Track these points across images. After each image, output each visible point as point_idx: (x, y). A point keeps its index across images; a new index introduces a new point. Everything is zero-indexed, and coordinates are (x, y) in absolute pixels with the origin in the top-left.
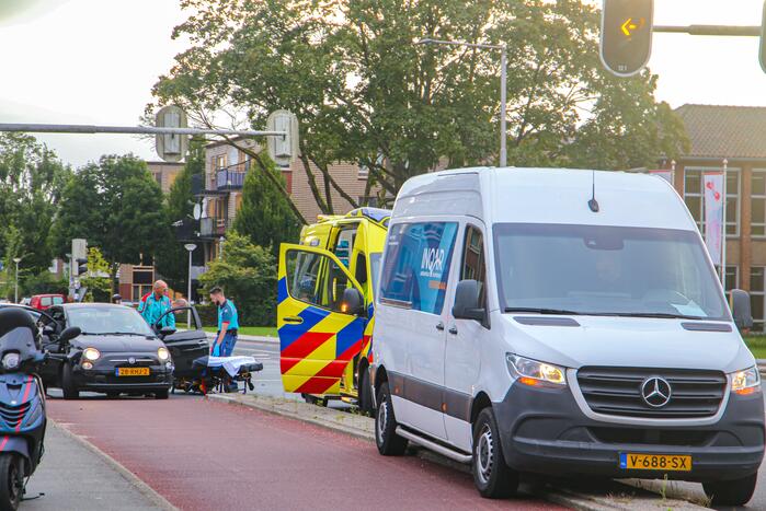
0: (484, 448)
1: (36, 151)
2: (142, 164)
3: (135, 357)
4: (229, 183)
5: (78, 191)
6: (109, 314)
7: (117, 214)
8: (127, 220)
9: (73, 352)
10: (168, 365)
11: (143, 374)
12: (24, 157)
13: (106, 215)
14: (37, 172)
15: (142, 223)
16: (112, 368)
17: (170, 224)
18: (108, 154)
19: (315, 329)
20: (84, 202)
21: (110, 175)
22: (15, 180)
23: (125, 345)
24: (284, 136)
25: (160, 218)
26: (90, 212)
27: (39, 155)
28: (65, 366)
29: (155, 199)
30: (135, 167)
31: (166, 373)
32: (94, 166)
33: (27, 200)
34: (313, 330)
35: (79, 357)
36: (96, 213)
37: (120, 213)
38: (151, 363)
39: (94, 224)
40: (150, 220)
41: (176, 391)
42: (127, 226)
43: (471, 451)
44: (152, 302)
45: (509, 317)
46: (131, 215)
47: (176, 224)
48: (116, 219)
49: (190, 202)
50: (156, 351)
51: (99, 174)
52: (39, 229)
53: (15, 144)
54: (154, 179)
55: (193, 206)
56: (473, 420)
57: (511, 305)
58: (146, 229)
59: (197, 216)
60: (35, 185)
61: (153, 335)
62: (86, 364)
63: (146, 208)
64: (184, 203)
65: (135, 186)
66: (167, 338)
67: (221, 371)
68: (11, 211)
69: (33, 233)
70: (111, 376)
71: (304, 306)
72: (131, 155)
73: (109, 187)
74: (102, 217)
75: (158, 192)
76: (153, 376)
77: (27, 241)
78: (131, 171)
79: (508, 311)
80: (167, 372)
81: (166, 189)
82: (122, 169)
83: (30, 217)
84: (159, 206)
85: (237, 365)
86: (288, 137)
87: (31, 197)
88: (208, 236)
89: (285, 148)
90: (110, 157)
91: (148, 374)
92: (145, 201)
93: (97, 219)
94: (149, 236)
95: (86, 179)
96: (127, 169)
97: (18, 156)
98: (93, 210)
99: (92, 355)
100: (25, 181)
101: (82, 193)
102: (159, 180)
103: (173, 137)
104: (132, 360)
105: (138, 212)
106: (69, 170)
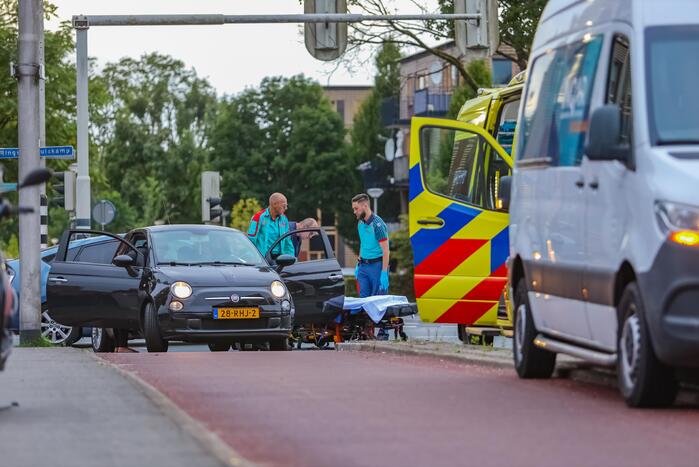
0: (629, 339)
1: (184, 79)
2: (316, 88)
3: (240, 294)
4: (431, 107)
5: (232, 127)
6: (206, 239)
7: (284, 156)
8: (297, 165)
9: (159, 288)
10: (285, 305)
11: (250, 316)
12: (169, 88)
13: (270, 158)
14: (183, 106)
15: (318, 168)
16: (210, 309)
17: (353, 168)
18: (271, 76)
19: (461, 235)
20: (241, 142)
21: (274, 104)
22: (156, 119)
23: (226, 277)
24: (478, 20)
25: (341, 160)
26: (249, 154)
27: (189, 84)
28: (148, 306)
29: (335, 134)
30: (307, 92)
31: (282, 316)
32: (252, 93)
33: (172, 145)
34: (459, 235)
35: (166, 295)
36: (256, 155)
37: (289, 155)
38: (263, 302)
39: (255, 170)
40: (327, 164)
41: (303, 345)
42: (298, 171)
43: (613, 347)
44: (267, 222)
45: (662, 153)
46: (302, 157)
47: (363, 166)
48: (284, 162)
49: (380, 136)
50: (268, 286)
51: (260, 102)
52: (187, 182)
53: (158, 72)
54: (334, 109)
55: (384, 143)
56: (616, 304)
57: (665, 136)
58: (322, 176)
59: (390, 156)
60: (183, 124)
61: (266, 265)
62: (175, 303)
63: (323, 146)
64: (373, 139)
65: (307, 117)
66: (286, 269)
67: (361, 315)
68: (150, 159)
69: (180, 188)
70: (208, 320)
71: (445, 203)
72: (301, 76)
73: (274, 121)
74: (264, 160)
75: (338, 125)
76: (264, 320)
77: (173, 198)
78: (302, 97)
79: (661, 143)
80: (284, 314)
81: (349, 122)
82: (291, 96)
83: (176, 168)
84: (339, 144)
85: (382, 307)
86: (483, 22)
87: (177, 140)
88: (403, 181)
89: (479, 37)
90: (274, 80)
91: (257, 316)
92: (320, 137)
93: (258, 163)
94: (327, 184)
95: (242, 110)
96: (296, 95)
97: (161, 88)
98: (253, 151)
99: (182, 291)
100: (169, 118)
101: (238, 129)
102: (341, 110)
103: (327, 26)
104: (235, 298)
105: (312, 153)
106: (224, 102)
